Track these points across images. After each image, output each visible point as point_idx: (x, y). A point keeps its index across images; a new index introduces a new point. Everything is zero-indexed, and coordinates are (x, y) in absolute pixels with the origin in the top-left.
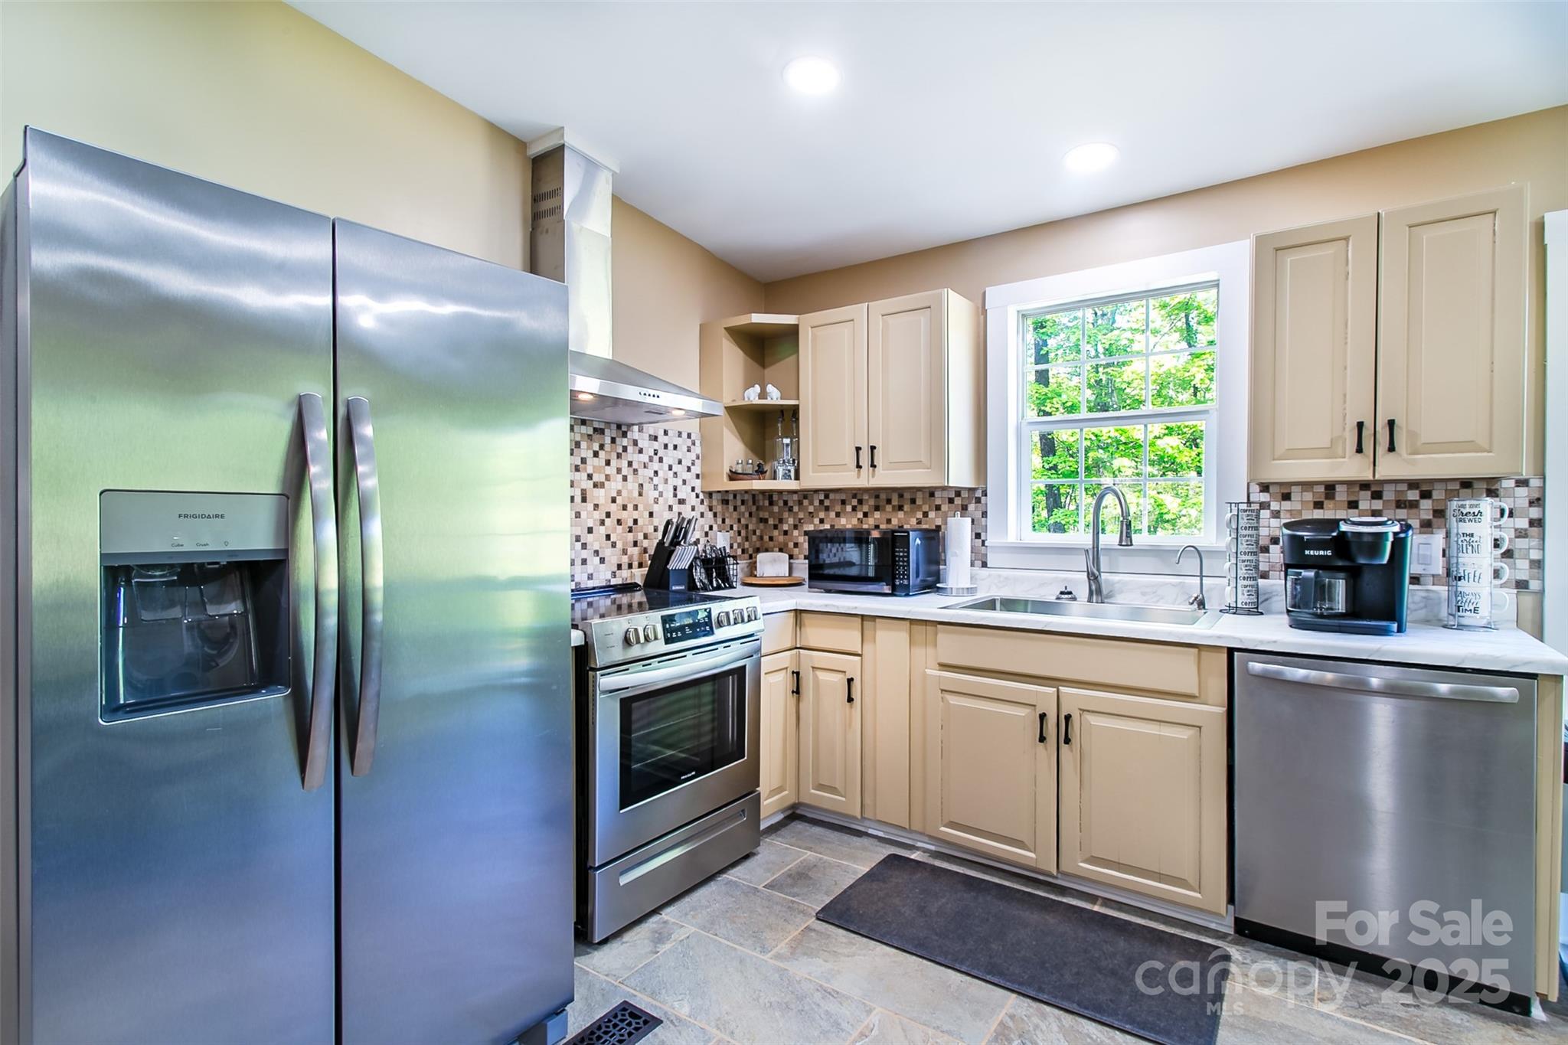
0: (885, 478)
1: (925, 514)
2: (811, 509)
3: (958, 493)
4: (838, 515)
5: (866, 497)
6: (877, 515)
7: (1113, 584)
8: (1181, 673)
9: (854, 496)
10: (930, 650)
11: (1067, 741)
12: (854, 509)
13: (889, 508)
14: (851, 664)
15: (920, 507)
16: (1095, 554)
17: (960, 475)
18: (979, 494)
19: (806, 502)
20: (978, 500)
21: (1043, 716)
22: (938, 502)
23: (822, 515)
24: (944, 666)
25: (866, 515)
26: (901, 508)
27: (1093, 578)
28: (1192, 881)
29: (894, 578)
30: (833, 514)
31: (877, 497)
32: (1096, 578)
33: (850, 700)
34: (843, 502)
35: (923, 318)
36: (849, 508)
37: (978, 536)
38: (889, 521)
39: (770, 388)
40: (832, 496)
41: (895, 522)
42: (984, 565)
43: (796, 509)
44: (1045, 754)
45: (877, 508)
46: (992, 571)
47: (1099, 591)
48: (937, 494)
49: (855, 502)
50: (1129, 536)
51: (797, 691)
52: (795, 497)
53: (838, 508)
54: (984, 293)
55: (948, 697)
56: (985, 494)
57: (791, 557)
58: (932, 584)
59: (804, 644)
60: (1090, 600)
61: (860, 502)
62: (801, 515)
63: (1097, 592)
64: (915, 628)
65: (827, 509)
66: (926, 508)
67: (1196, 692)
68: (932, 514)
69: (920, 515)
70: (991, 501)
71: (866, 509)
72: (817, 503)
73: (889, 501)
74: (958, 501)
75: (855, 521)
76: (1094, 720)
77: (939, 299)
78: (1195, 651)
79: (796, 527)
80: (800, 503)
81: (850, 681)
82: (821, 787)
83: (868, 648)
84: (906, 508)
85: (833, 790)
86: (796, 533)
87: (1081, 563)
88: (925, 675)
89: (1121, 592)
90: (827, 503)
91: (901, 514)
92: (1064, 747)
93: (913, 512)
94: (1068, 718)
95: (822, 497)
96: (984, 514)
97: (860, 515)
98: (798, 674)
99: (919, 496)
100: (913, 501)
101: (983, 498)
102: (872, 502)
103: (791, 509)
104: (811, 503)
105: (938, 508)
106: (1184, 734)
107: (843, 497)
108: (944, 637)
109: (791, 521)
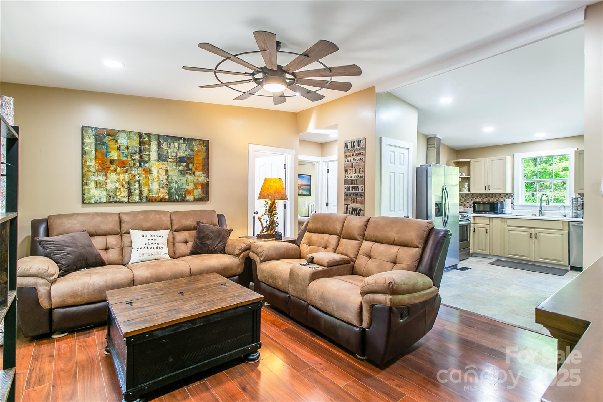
0: (491, 192)
1: (499, 199)
2: (469, 197)
3: (507, 194)
4: (476, 199)
5: (483, 195)
6: (486, 199)
7: (545, 213)
8: (559, 226)
9: (480, 195)
10: (506, 223)
11: (536, 238)
12: (480, 197)
13: (489, 197)
14: (487, 226)
15: (497, 197)
16: (541, 207)
17: (509, 191)
18: (512, 195)
19: (467, 196)
20: (512, 196)
21: (531, 234)
22: (502, 196)
23: (472, 199)
24: (508, 226)
25: (483, 199)
26: (492, 197)
27: (540, 211)
28: (561, 260)
29: (494, 211)
30: (474, 199)
31: (486, 195)
32: (541, 211)
33: (487, 233)
34: (477, 196)
35: (501, 161)
36: (479, 197)
37: (512, 203)
38: (489, 200)
39: (463, 174)
40: (474, 195)
41: (491, 200)
42: (514, 209)
43: (465, 197)
44: (531, 241)
45: (486, 197)
46: (516, 210)
47: (542, 214)
48: (502, 195)
49: (480, 196)
50: (549, 203)
51: (474, 231)
52: (464, 195)
53: (476, 197)
54: (514, 155)
55: (510, 231)
56: (514, 195)
57: (464, 207)
58: (502, 213)
59: (476, 223)
60: (540, 215)
61: (482, 196)
62: (466, 199)
63: (541, 213)
64: (502, 219)
65: (473, 197)
66: (499, 197)
67: (562, 229)
68: (500, 199)
69: (497, 199)
70: (515, 196)
71: (483, 197)
72: (470, 196)
73: (489, 196)
74: (507, 196)
75: (480, 200)
76: (541, 234)
77: (505, 158)
78: (562, 222)
79: (464, 201)
80: (466, 196)
81: (487, 229)
82: (480, 249)
83: (490, 223)
84: (494, 197)
85: (482, 250)
86: (464, 202)
87: (538, 208)
88: (505, 228)
89: (547, 214)
90: (473, 196)
91: (492, 199)
92: (535, 239)
93: (495, 198)
94: (536, 234)
95: (472, 195)
96: (514, 199)
97: (482, 199)
98: (474, 228)
99: (497, 195)
100: (496, 196)
101: (513, 196)
102: (485, 196)
103: (463, 197)
104: (469, 196)
105: (502, 197)
106: (560, 236)
107: (477, 195)
108: (508, 220)
109: (463, 200)
